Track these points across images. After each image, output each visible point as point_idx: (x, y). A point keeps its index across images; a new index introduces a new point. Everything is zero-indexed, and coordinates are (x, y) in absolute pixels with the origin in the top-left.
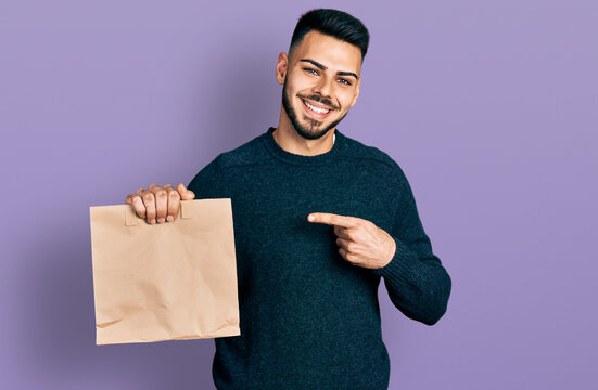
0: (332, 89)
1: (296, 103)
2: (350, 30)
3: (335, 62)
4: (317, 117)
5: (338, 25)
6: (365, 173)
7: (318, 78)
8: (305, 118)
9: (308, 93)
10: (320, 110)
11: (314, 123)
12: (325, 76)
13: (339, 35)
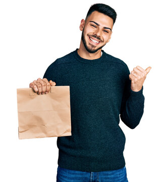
0: (101, 34)
1: (87, 38)
2: (109, 12)
3: (103, 23)
4: (94, 44)
5: (105, 9)
6: (113, 67)
7: (96, 29)
8: (90, 44)
9: (91, 34)
10: (96, 41)
11: (93, 46)
12: (99, 29)
13: (105, 13)
